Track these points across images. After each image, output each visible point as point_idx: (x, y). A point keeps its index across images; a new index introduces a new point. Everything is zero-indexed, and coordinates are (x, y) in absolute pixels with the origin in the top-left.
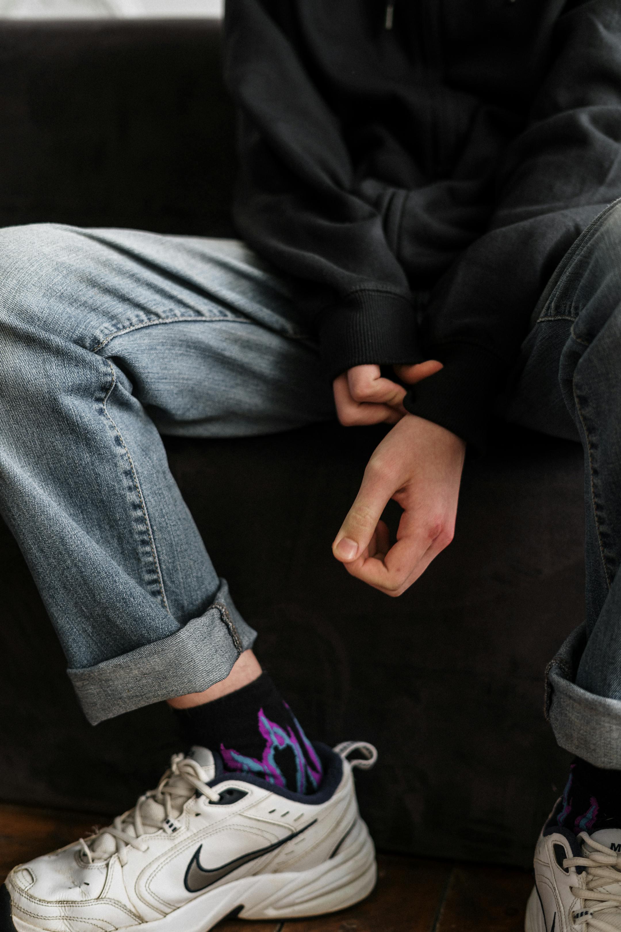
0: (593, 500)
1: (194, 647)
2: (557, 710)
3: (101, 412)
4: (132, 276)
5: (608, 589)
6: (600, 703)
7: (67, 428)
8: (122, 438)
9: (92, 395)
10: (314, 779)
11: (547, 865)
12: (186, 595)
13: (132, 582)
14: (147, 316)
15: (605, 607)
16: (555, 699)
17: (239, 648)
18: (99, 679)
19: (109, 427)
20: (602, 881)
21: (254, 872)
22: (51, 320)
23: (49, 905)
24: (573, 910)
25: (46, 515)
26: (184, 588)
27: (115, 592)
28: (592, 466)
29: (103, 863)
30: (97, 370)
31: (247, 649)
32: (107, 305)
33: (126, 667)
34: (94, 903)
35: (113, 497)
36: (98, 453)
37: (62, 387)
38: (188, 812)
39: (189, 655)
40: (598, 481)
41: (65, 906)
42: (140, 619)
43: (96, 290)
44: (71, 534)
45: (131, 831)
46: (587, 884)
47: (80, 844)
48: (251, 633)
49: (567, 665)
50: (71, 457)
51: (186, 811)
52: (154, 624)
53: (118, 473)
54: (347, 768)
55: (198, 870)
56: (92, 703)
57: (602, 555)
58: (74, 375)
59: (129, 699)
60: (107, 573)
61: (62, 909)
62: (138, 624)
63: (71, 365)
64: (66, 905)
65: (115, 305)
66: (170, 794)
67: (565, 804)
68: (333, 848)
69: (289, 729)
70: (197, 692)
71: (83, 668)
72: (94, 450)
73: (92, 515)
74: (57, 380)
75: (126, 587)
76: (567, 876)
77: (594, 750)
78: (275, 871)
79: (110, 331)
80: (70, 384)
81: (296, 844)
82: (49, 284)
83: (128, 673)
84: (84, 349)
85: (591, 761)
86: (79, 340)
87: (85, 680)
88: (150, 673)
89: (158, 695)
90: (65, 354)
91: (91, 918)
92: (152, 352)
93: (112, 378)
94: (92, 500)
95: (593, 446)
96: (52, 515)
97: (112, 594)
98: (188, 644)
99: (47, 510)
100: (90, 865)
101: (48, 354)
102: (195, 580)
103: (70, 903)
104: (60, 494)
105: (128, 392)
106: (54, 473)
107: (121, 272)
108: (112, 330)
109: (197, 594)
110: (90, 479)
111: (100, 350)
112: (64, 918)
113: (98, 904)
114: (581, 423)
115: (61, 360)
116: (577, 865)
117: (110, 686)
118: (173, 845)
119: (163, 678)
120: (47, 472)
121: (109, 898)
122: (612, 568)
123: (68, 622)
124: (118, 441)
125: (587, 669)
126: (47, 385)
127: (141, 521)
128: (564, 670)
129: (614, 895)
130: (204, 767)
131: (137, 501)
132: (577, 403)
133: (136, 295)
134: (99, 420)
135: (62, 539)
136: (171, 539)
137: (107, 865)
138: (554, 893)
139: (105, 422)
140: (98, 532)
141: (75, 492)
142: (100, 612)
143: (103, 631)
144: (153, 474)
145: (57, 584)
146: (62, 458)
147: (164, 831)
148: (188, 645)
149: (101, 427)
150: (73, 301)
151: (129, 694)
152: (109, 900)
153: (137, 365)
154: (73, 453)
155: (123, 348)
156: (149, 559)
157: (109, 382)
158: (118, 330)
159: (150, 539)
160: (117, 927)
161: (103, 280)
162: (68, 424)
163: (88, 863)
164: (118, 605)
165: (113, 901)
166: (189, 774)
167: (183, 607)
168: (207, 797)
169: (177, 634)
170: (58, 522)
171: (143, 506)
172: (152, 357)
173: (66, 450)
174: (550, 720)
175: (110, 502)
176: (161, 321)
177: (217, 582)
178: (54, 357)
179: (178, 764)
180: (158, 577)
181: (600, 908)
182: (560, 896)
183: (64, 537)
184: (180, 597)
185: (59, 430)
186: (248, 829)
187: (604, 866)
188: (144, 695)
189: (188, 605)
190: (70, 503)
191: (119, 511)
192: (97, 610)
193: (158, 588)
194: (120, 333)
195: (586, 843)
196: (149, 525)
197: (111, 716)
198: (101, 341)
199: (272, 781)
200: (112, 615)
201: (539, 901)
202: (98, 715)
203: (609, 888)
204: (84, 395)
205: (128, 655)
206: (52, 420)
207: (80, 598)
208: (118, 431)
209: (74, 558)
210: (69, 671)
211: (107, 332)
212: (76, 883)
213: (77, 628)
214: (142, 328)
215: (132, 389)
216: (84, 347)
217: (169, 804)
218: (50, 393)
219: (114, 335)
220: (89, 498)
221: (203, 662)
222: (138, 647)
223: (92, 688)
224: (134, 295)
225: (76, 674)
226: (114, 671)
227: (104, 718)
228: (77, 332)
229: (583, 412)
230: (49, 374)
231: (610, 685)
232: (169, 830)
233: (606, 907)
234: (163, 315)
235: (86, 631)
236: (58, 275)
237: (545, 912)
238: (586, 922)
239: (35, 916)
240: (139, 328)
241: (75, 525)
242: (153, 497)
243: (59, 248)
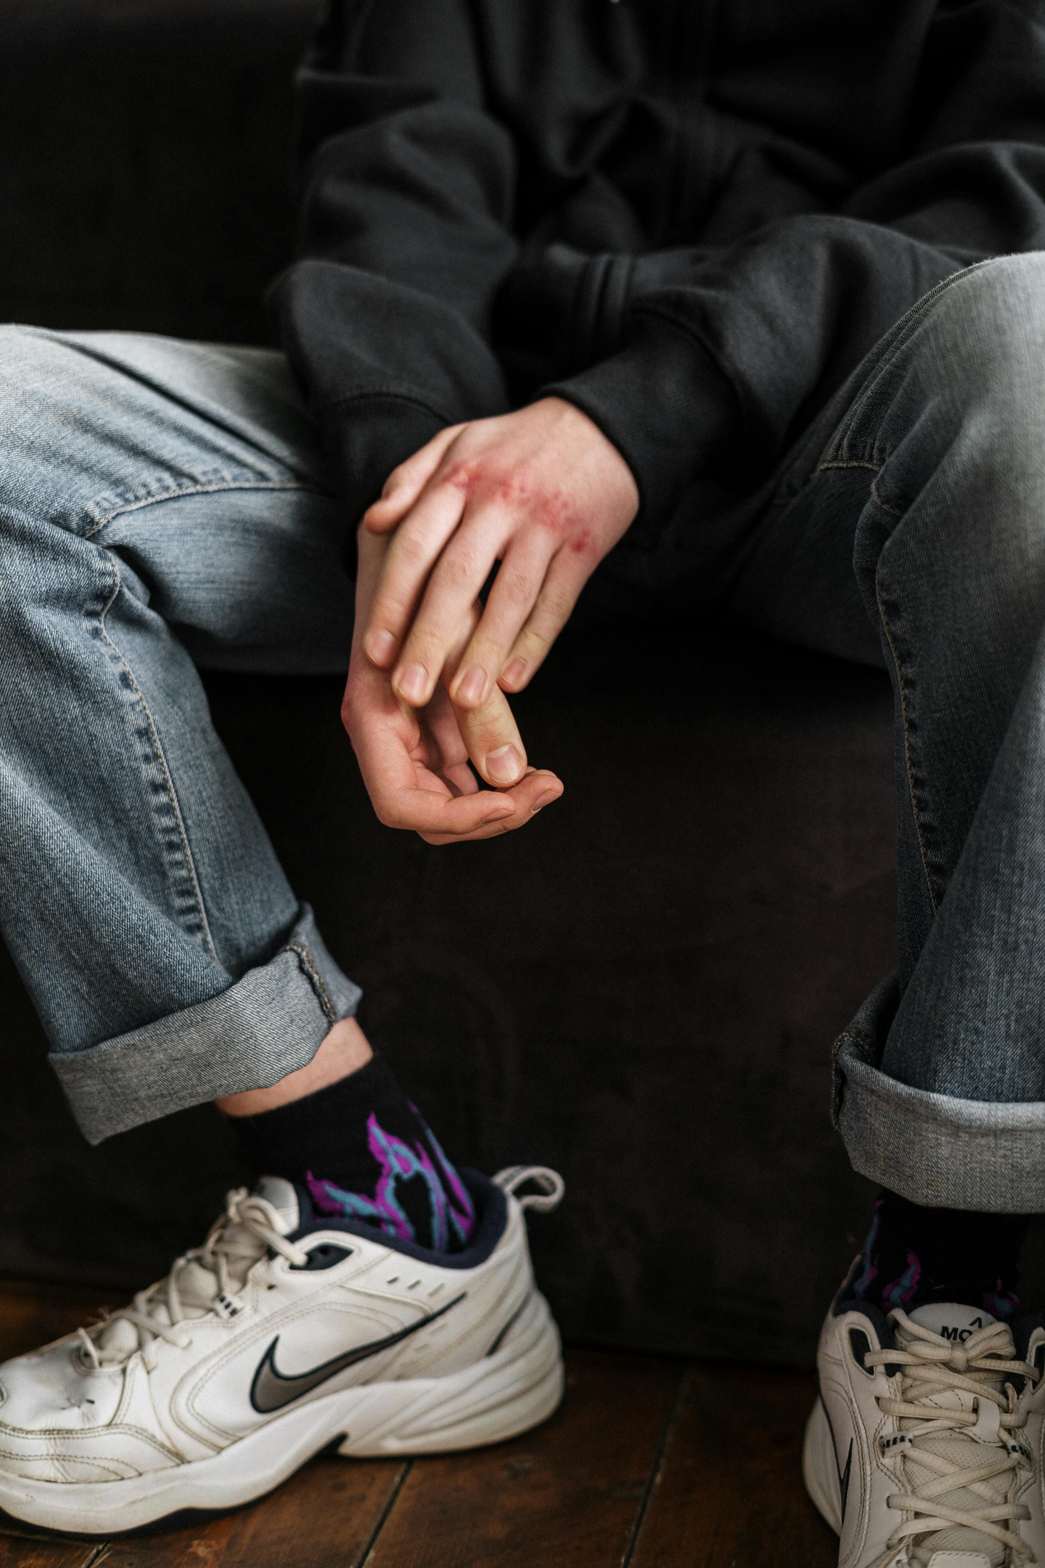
0: (908, 772)
1: (255, 1013)
2: (852, 1114)
3: (96, 633)
4: (150, 415)
5: (933, 916)
6: (921, 1100)
7: (40, 661)
8: (132, 676)
9: (80, 607)
10: (461, 1227)
11: (839, 1363)
12: (245, 931)
13: (153, 911)
14: (176, 480)
15: (928, 945)
16: (848, 1095)
17: (330, 1015)
18: (100, 1069)
19: (110, 658)
20: (928, 1387)
21: (363, 1379)
22: (12, 485)
23: (29, 1436)
24: (880, 1435)
25: (10, 800)
26: (241, 919)
27: (125, 926)
28: (907, 716)
29: (116, 1368)
30: (89, 567)
31: (344, 1017)
32: (107, 462)
33: (144, 1048)
34: (102, 1433)
35: (119, 772)
36: (92, 700)
37: (31, 593)
38: (256, 1284)
39: (247, 1027)
40: (917, 741)
41: (55, 1439)
42: (166, 969)
43: (89, 437)
44: (51, 831)
45: (162, 1316)
46: (904, 1392)
47: (79, 1337)
48: (351, 991)
49: (868, 1040)
50: (47, 707)
51: (253, 1281)
52: (189, 977)
53: (127, 734)
54: (515, 1209)
55: (271, 1376)
56: (90, 1109)
57: (924, 861)
58: (50, 575)
59: (150, 1101)
60: (112, 895)
61: (50, 1442)
62: (163, 978)
63: (46, 558)
64: (56, 1436)
65: (121, 462)
66: (227, 1255)
67: (867, 1265)
68: (493, 1339)
69: (419, 1146)
70: (261, 1088)
71: (74, 1051)
72: (86, 695)
73: (85, 803)
74: (21, 583)
75: (143, 917)
76: (871, 1379)
77: (911, 1177)
78: (399, 1378)
79: (111, 503)
80: (44, 589)
81: (432, 1333)
82: (10, 426)
83: (148, 1059)
84: (67, 533)
85: (906, 1194)
86: (60, 518)
87: (78, 1070)
88: (184, 1058)
89: (199, 1094)
90: (35, 541)
91: (98, 1456)
92: (185, 539)
93: (114, 580)
94: (84, 778)
95: (909, 683)
96: (19, 801)
97: (120, 929)
98: (244, 1009)
99: (12, 792)
100: (96, 1370)
101: (7, 540)
102: (258, 905)
103: (64, 1432)
104: (31, 769)
105: (142, 603)
106: (20, 734)
107: (131, 407)
108: (116, 503)
109: (262, 929)
110: (80, 744)
111: (94, 534)
112: (54, 1457)
113: (110, 1433)
114: (889, 646)
115: (28, 549)
116: (888, 1362)
117: (119, 1079)
118: (232, 1337)
119: (205, 1066)
120: (9, 732)
121: (127, 1425)
122: (940, 882)
123: (48, 976)
124: (125, 680)
125: (899, 1045)
126: (5, 590)
127: (166, 810)
128: (863, 1047)
129: (946, 1409)
130: (280, 1210)
131: (159, 779)
132: (882, 613)
133: (156, 445)
134: (93, 646)
135: (37, 839)
136: (216, 840)
137: (124, 1371)
138: (851, 1408)
139: (103, 650)
140: (95, 830)
141: (57, 766)
142: (100, 959)
143: (106, 991)
144: (185, 733)
145: (29, 914)
146: (34, 709)
147: (217, 1314)
148: (245, 1011)
149: (97, 657)
150: (51, 455)
151: (150, 1093)
152: (126, 1427)
153: (157, 560)
154: (52, 702)
155: (133, 532)
156: (181, 873)
157: (109, 586)
158: (126, 503)
159: (182, 840)
160: (141, 1471)
161: (101, 422)
162: (42, 654)
163: (92, 1367)
164: (130, 946)
165: (134, 1429)
166: (256, 1221)
167: (239, 950)
168: (287, 1259)
169: (226, 994)
170: (29, 812)
171: (170, 787)
172: (187, 546)
173: (39, 697)
174: (840, 1129)
175: (114, 780)
176: (199, 488)
177: (294, 907)
178: (17, 545)
179: (238, 1205)
180: (197, 902)
181: (924, 1432)
182: (859, 1412)
183: (40, 836)
184: (233, 934)
185: (28, 663)
186: (354, 1311)
187: (931, 1363)
188: (175, 1093)
189: (247, 947)
190: (49, 783)
191: (130, 795)
192: (95, 956)
193: (198, 921)
194: (128, 508)
195: (902, 1326)
196: (181, 817)
197: (121, 1128)
198: (97, 519)
199: (392, 1230)
200: (119, 962)
201: (825, 1420)
202: (101, 1127)
203: (937, 1398)
204: (67, 606)
205: (147, 1028)
206: (14, 648)
207: (67, 937)
208: (126, 663)
209: (56, 870)
210: (52, 1056)
211: (106, 505)
212: (73, 1401)
213: (63, 985)
214: (167, 500)
215: (148, 598)
216: (68, 529)
217: (224, 1270)
218: (10, 604)
219: (118, 511)
220: (79, 774)
221: (270, 1038)
222: (164, 1016)
223: (90, 1084)
224: (153, 447)
225: (62, 1062)
226: (125, 1056)
227: (110, 1133)
228: (56, 505)
229: (893, 628)
230: (8, 573)
231: (936, 1072)
232: (225, 1314)
233: (935, 1429)
234: (203, 479)
235: (78, 990)
236: (25, 412)
237: (836, 1438)
238: (902, 1454)
239: (6, 1455)
240: (163, 499)
241: (57, 817)
242: (185, 772)
243: (28, 367)
